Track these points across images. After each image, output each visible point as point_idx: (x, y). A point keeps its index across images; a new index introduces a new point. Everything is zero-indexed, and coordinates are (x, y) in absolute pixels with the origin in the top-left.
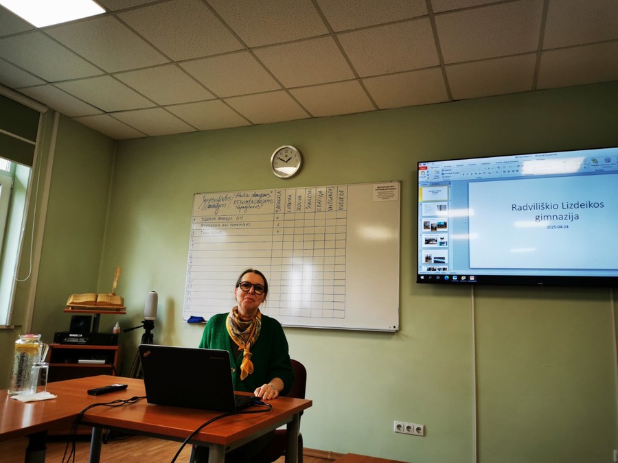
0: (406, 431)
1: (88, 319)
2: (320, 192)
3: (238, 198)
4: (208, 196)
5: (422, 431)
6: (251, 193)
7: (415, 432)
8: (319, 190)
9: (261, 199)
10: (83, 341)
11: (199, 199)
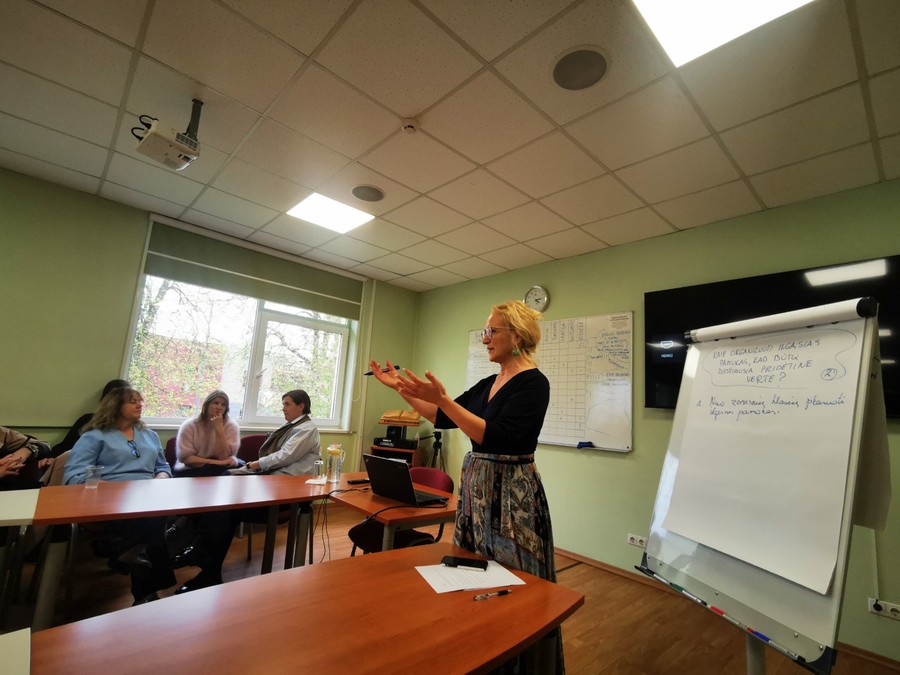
0: (638, 544)
1: (398, 429)
2: (563, 325)
8: (562, 322)
10: (391, 445)
11: (472, 335)
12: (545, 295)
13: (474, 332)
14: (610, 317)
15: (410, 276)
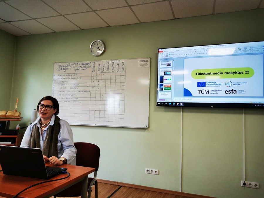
1: (3, 123)
3: (75, 66)
4: (61, 64)
6: (81, 63)
7: (155, 173)
8: (113, 62)
9: (85, 66)
11: (56, 65)
12: (103, 46)
13: (58, 64)
14: (139, 60)
15: (12, 23)
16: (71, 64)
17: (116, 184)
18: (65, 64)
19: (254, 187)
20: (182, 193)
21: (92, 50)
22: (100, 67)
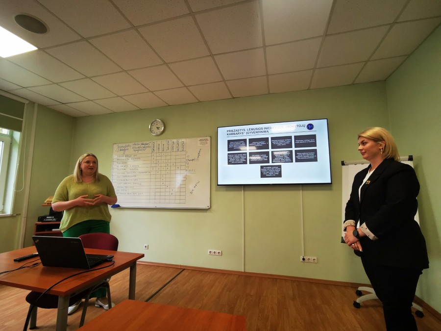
0: (213, 254)
2: (173, 142)
3: (135, 146)
4: (120, 145)
5: (220, 254)
6: (140, 143)
7: (218, 254)
8: (172, 141)
9: (145, 146)
10: (54, 220)
11: (116, 146)
12: (163, 125)
13: (117, 145)
14: (199, 139)
15: (68, 104)
16: (131, 144)
17: (179, 267)
18: (124, 145)
19: (313, 261)
20: (245, 272)
21: (152, 129)
22: (160, 147)
